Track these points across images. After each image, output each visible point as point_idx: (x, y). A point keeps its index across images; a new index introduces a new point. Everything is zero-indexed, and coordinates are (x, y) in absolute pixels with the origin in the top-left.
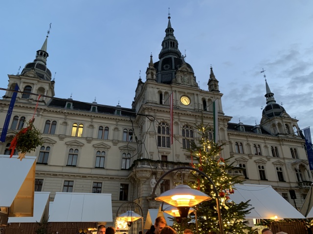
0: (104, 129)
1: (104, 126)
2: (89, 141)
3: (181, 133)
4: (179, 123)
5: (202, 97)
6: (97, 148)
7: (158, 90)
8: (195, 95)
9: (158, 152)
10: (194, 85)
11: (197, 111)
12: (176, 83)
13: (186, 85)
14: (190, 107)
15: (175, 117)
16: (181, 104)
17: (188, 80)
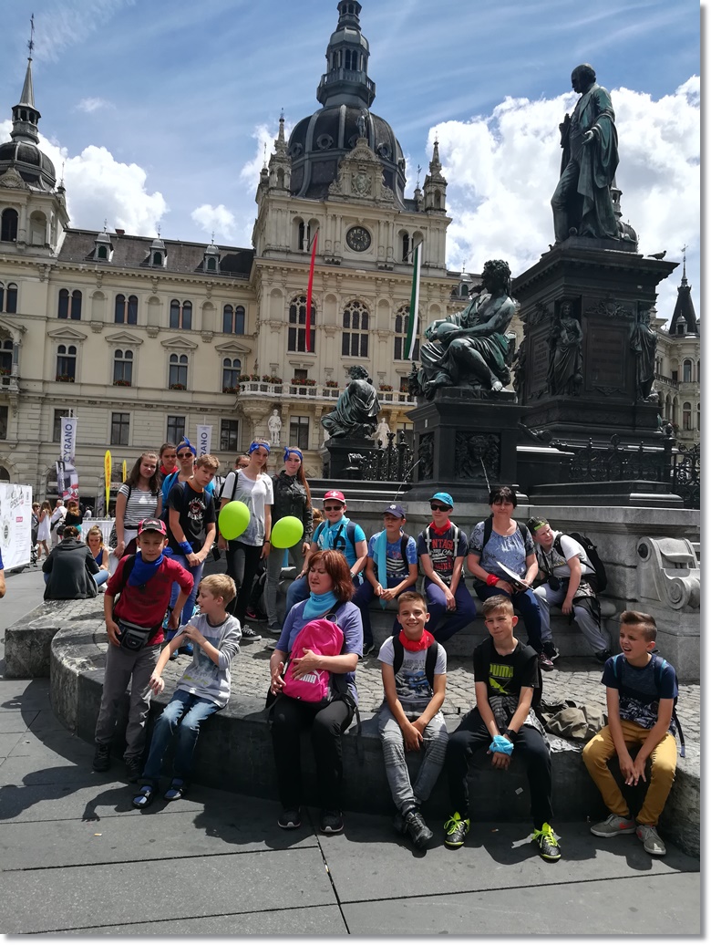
0: (181, 305)
1: (182, 299)
2: (152, 333)
3: (340, 320)
4: (338, 297)
5: (401, 228)
6: (169, 349)
7: (295, 216)
8: (382, 224)
9: (287, 363)
10: (382, 199)
11: (381, 268)
12: (338, 196)
13: (362, 198)
14: (364, 256)
15: (329, 283)
16: (346, 250)
17: (369, 185)
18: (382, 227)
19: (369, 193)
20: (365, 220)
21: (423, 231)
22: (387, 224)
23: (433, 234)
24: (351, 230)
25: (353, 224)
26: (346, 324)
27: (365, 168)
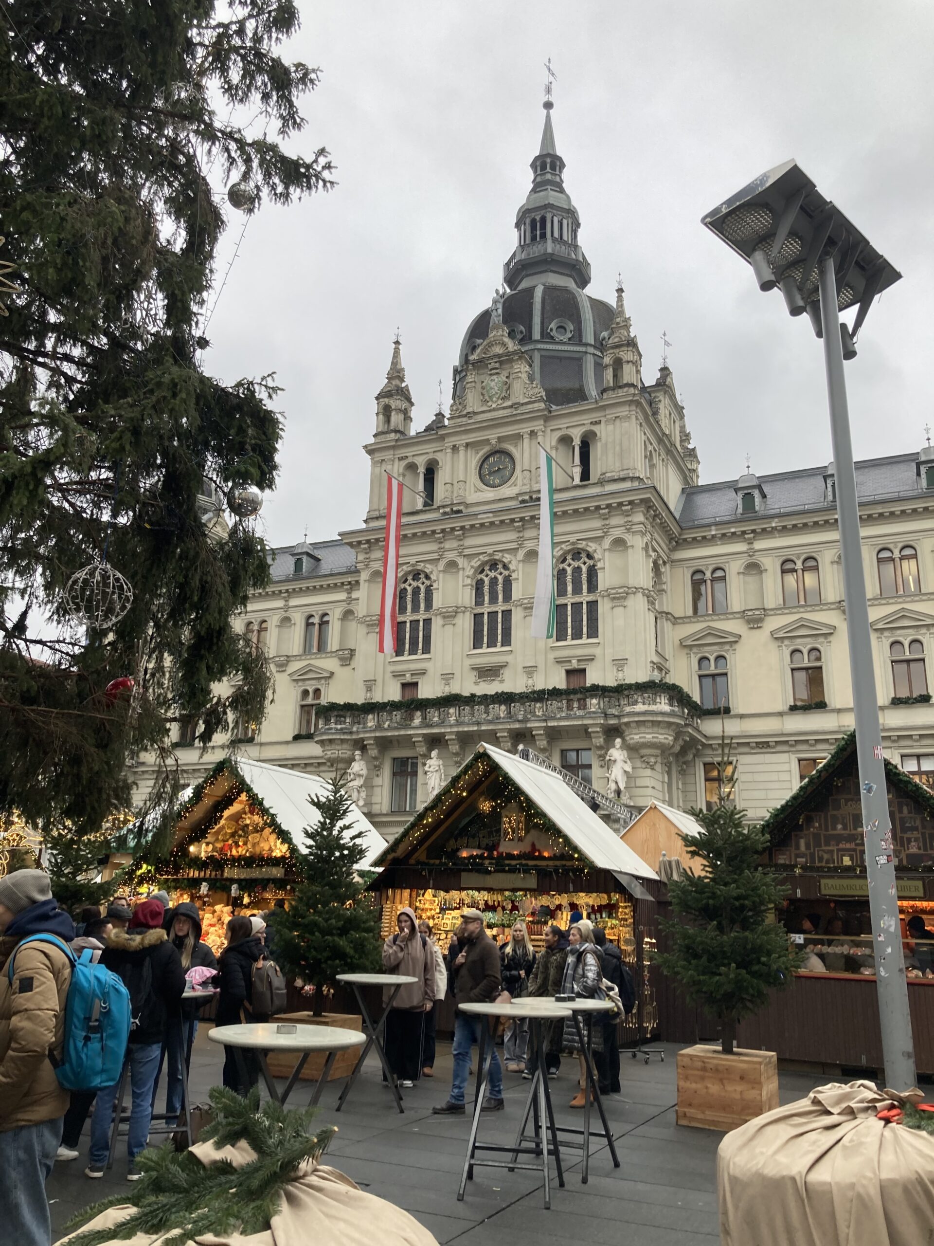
3: (467, 597)
4: (461, 562)
5: (558, 434)
7: (404, 463)
8: (526, 436)
9: (389, 675)
10: (527, 400)
11: (523, 502)
12: (459, 417)
13: (494, 410)
14: (507, 491)
15: (448, 545)
16: (478, 490)
17: (505, 387)
18: (526, 441)
19: (504, 399)
20: (500, 439)
21: (595, 428)
22: (533, 434)
23: (610, 427)
24: (487, 458)
25: (486, 449)
26: (479, 602)
27: (497, 365)
